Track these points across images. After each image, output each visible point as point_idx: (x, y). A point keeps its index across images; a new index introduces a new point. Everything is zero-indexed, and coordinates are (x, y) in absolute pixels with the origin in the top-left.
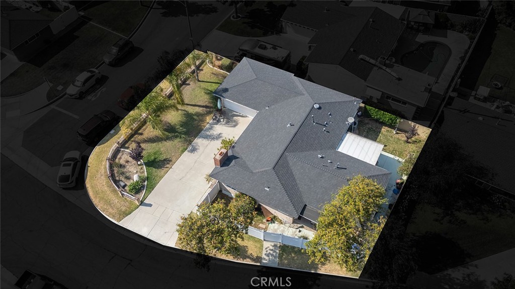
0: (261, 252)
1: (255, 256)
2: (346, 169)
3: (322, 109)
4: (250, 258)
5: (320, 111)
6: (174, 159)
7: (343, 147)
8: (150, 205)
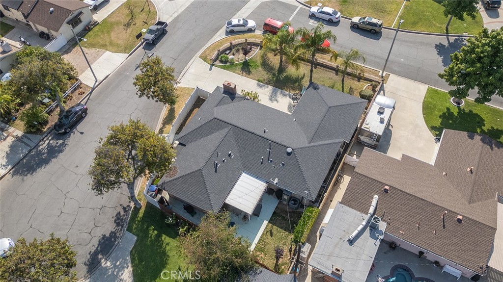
0: (166, 133)
1: (164, 130)
2: (216, 171)
3: (288, 157)
4: (163, 127)
5: (285, 155)
6: (251, 76)
7: (247, 178)
8: (211, 69)
